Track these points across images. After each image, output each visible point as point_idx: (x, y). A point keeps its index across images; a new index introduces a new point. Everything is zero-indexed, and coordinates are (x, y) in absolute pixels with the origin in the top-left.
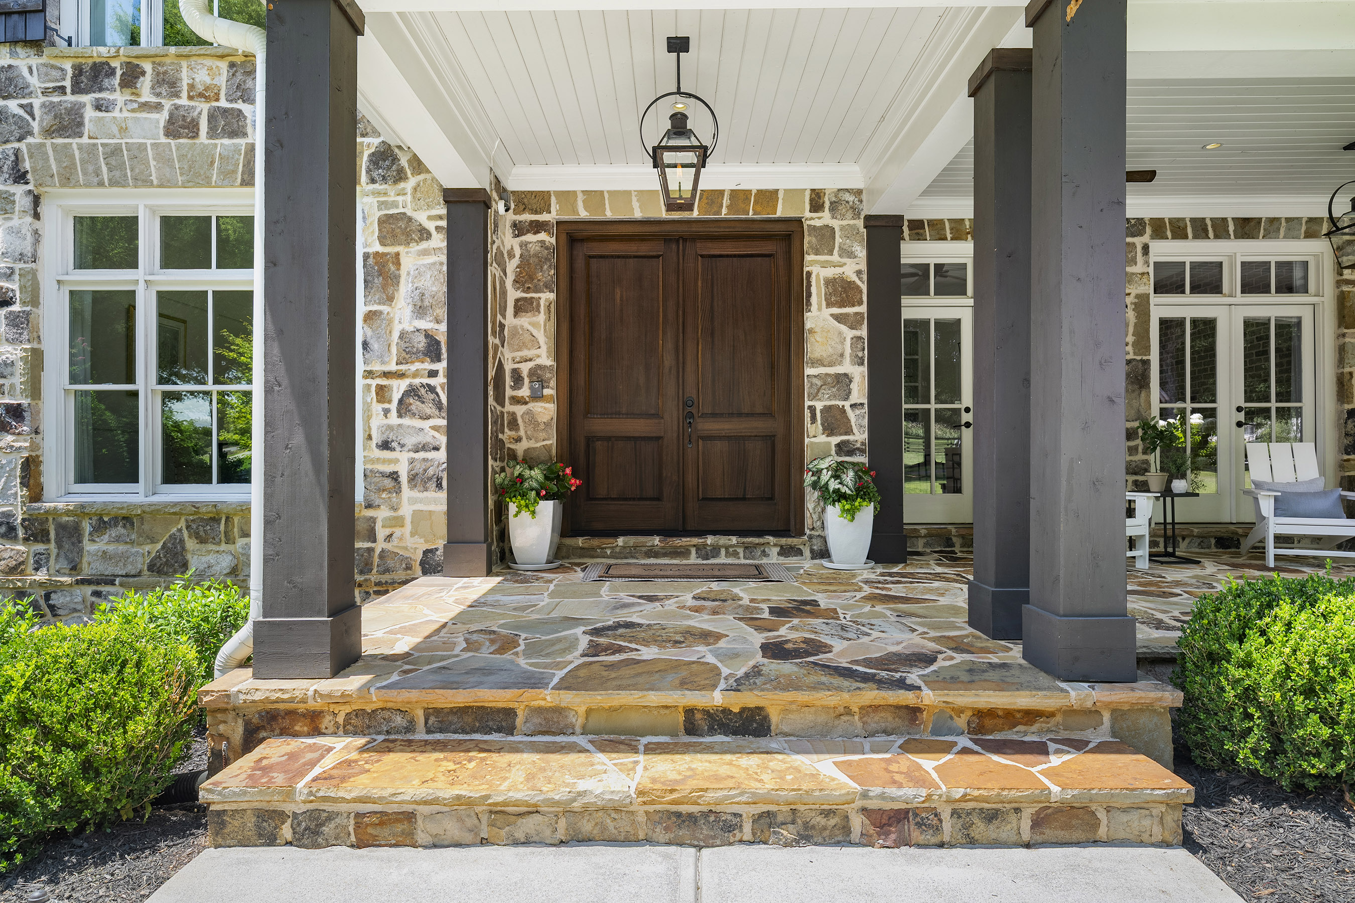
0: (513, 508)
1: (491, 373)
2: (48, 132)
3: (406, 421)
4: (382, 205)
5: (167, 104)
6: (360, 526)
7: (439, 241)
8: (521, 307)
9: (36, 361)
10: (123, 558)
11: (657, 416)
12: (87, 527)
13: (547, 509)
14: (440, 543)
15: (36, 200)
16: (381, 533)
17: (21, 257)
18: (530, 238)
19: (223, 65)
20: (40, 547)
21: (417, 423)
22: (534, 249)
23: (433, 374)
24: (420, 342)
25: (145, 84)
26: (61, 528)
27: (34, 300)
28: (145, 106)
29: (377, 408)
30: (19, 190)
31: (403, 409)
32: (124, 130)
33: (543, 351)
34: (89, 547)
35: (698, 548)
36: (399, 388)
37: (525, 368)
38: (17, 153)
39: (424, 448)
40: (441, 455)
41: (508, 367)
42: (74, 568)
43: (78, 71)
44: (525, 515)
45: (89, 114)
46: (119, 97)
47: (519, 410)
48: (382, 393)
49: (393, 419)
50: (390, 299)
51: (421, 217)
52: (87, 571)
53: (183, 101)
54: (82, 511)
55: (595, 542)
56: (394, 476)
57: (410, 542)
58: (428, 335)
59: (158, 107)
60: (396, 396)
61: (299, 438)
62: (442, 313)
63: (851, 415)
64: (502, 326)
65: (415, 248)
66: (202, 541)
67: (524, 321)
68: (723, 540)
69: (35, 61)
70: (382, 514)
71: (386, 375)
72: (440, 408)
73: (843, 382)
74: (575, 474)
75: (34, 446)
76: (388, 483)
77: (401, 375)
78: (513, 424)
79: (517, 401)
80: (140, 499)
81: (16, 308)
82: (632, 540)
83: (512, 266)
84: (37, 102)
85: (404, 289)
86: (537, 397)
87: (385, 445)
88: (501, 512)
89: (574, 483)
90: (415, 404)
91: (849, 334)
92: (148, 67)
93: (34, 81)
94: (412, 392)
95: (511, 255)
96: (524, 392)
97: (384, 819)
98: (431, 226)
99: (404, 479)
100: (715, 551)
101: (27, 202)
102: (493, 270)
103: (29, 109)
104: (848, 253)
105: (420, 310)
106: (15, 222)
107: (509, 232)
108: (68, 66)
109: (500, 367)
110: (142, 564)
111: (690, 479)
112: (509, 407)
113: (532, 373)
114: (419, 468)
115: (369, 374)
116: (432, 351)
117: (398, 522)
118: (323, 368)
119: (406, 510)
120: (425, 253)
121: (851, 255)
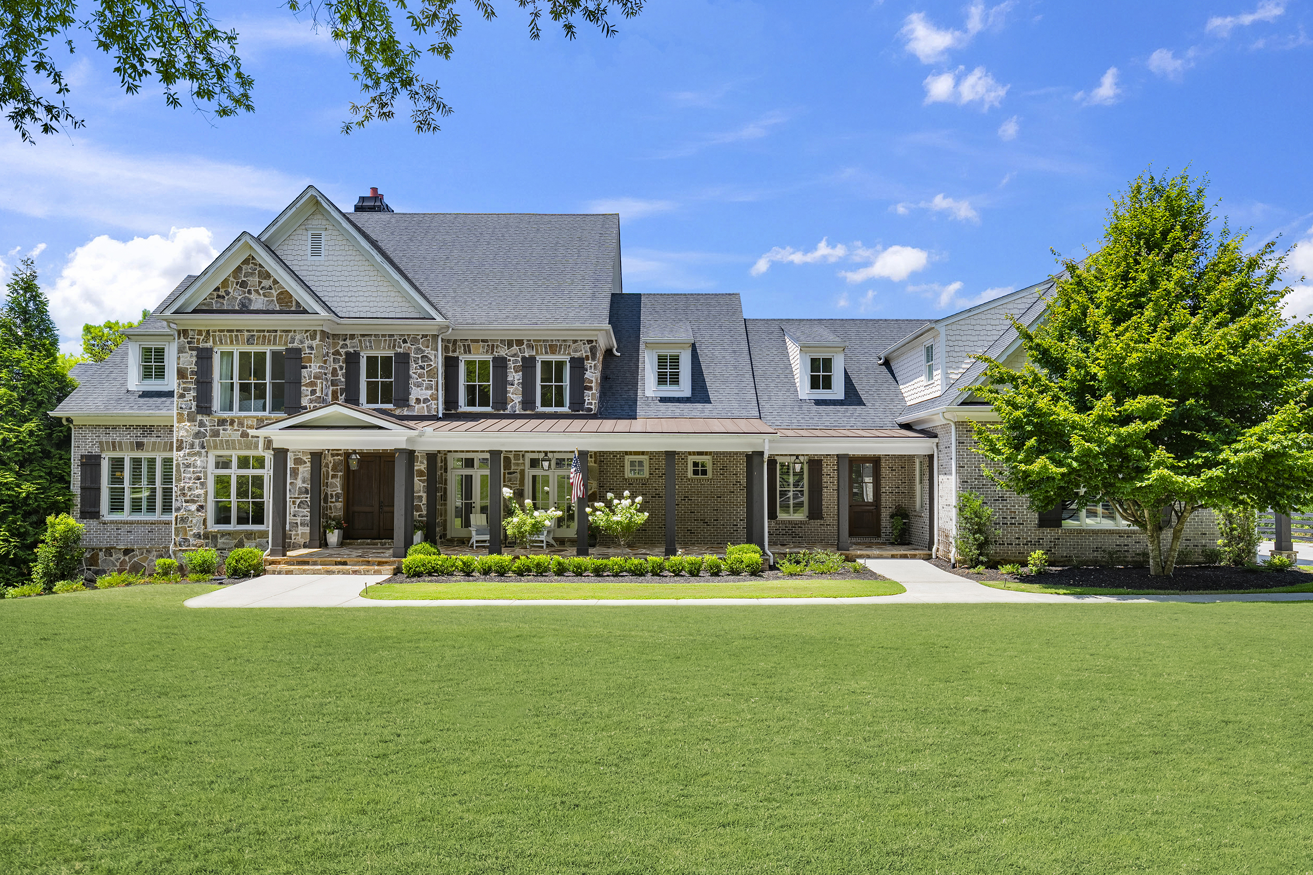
0: (327, 532)
1: (322, 497)
2: (211, 436)
3: (300, 510)
4: (294, 455)
5: (241, 429)
6: (288, 536)
7: (309, 464)
8: (334, 476)
9: (206, 494)
10: (228, 543)
11: (372, 506)
12: (219, 536)
13: (336, 531)
14: (308, 540)
15: (207, 452)
16: (293, 538)
17: (204, 468)
18: (336, 458)
19: (255, 420)
20: (207, 541)
21: (303, 510)
22: (337, 461)
23: (307, 498)
24: (304, 490)
25: (236, 424)
26: (212, 536)
27: (206, 478)
28: (236, 430)
29: (293, 506)
30: (203, 451)
31: (299, 507)
32: (230, 436)
33: (339, 488)
34: (219, 541)
35: (380, 543)
36: (298, 501)
37: (334, 493)
38: (203, 441)
39: (304, 516)
40: (309, 518)
41: (329, 493)
42: (216, 546)
43: (219, 420)
44: (331, 533)
45: (221, 432)
46: (229, 427)
47: (332, 505)
48: (294, 503)
49: (297, 509)
50: (296, 479)
51: (304, 458)
52: (219, 547)
53: (245, 429)
54: (218, 532)
55: (352, 541)
56: (297, 523)
57: (300, 540)
58: (305, 488)
59: (239, 430)
60: (297, 503)
61: (278, 520)
62: (309, 482)
63: (422, 507)
64: (327, 483)
65: (303, 466)
66: (248, 539)
67: (334, 480)
68: (387, 541)
69: (208, 418)
70: (293, 533)
71: (295, 498)
72: (308, 506)
73: (420, 497)
74: (345, 523)
75: (206, 515)
76: (295, 525)
77: (299, 498)
78: (331, 509)
79: (332, 502)
80: (232, 529)
81: (202, 480)
82: (362, 541)
83: (330, 466)
84: (208, 429)
85: (300, 476)
86: (337, 501)
87: (294, 516)
88: (325, 532)
89: (345, 525)
90: (302, 505)
91: (422, 485)
92: (236, 420)
93: (207, 423)
94: (301, 502)
95: (330, 462)
96: (334, 500)
97: (289, 571)
98: (307, 460)
99: (299, 524)
100: (385, 544)
101: (205, 454)
102: (324, 469)
103: (206, 430)
104: (422, 463)
105: (304, 482)
106: (202, 459)
107: (330, 456)
108: (216, 420)
109: (326, 494)
110: (233, 545)
111: (381, 524)
112: (329, 504)
113: (336, 495)
114: (303, 521)
115: (290, 498)
116: (307, 492)
117: (298, 535)
118: (281, 509)
119: (299, 532)
120: (305, 467)
121: (423, 463)
